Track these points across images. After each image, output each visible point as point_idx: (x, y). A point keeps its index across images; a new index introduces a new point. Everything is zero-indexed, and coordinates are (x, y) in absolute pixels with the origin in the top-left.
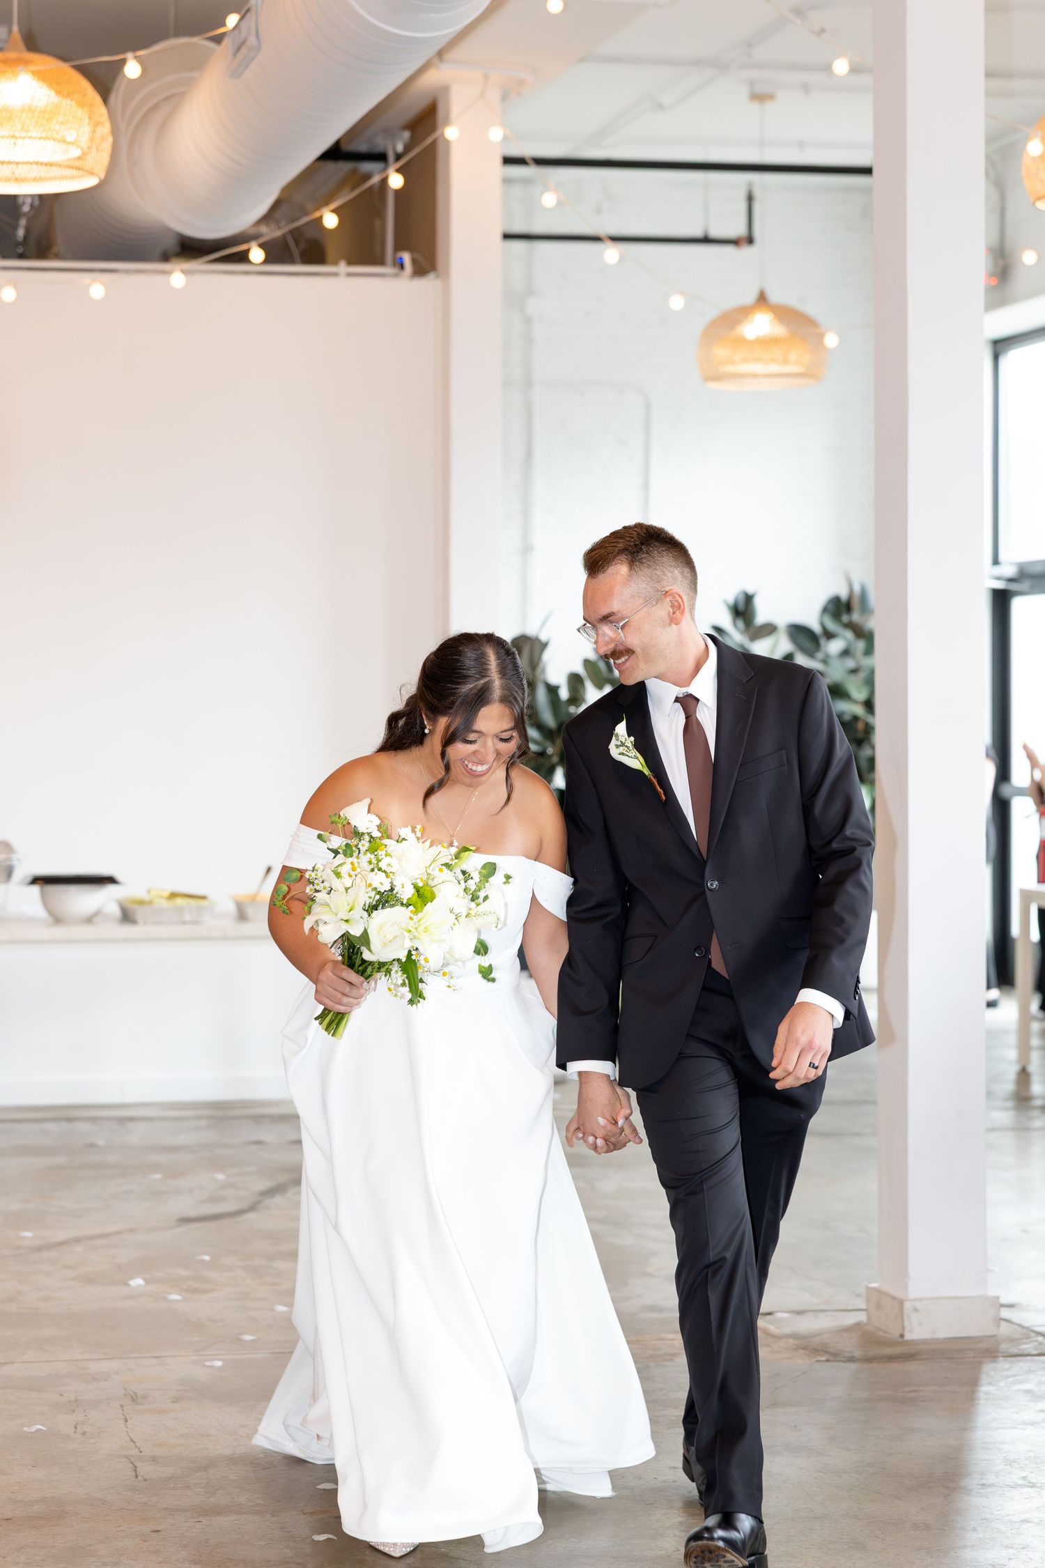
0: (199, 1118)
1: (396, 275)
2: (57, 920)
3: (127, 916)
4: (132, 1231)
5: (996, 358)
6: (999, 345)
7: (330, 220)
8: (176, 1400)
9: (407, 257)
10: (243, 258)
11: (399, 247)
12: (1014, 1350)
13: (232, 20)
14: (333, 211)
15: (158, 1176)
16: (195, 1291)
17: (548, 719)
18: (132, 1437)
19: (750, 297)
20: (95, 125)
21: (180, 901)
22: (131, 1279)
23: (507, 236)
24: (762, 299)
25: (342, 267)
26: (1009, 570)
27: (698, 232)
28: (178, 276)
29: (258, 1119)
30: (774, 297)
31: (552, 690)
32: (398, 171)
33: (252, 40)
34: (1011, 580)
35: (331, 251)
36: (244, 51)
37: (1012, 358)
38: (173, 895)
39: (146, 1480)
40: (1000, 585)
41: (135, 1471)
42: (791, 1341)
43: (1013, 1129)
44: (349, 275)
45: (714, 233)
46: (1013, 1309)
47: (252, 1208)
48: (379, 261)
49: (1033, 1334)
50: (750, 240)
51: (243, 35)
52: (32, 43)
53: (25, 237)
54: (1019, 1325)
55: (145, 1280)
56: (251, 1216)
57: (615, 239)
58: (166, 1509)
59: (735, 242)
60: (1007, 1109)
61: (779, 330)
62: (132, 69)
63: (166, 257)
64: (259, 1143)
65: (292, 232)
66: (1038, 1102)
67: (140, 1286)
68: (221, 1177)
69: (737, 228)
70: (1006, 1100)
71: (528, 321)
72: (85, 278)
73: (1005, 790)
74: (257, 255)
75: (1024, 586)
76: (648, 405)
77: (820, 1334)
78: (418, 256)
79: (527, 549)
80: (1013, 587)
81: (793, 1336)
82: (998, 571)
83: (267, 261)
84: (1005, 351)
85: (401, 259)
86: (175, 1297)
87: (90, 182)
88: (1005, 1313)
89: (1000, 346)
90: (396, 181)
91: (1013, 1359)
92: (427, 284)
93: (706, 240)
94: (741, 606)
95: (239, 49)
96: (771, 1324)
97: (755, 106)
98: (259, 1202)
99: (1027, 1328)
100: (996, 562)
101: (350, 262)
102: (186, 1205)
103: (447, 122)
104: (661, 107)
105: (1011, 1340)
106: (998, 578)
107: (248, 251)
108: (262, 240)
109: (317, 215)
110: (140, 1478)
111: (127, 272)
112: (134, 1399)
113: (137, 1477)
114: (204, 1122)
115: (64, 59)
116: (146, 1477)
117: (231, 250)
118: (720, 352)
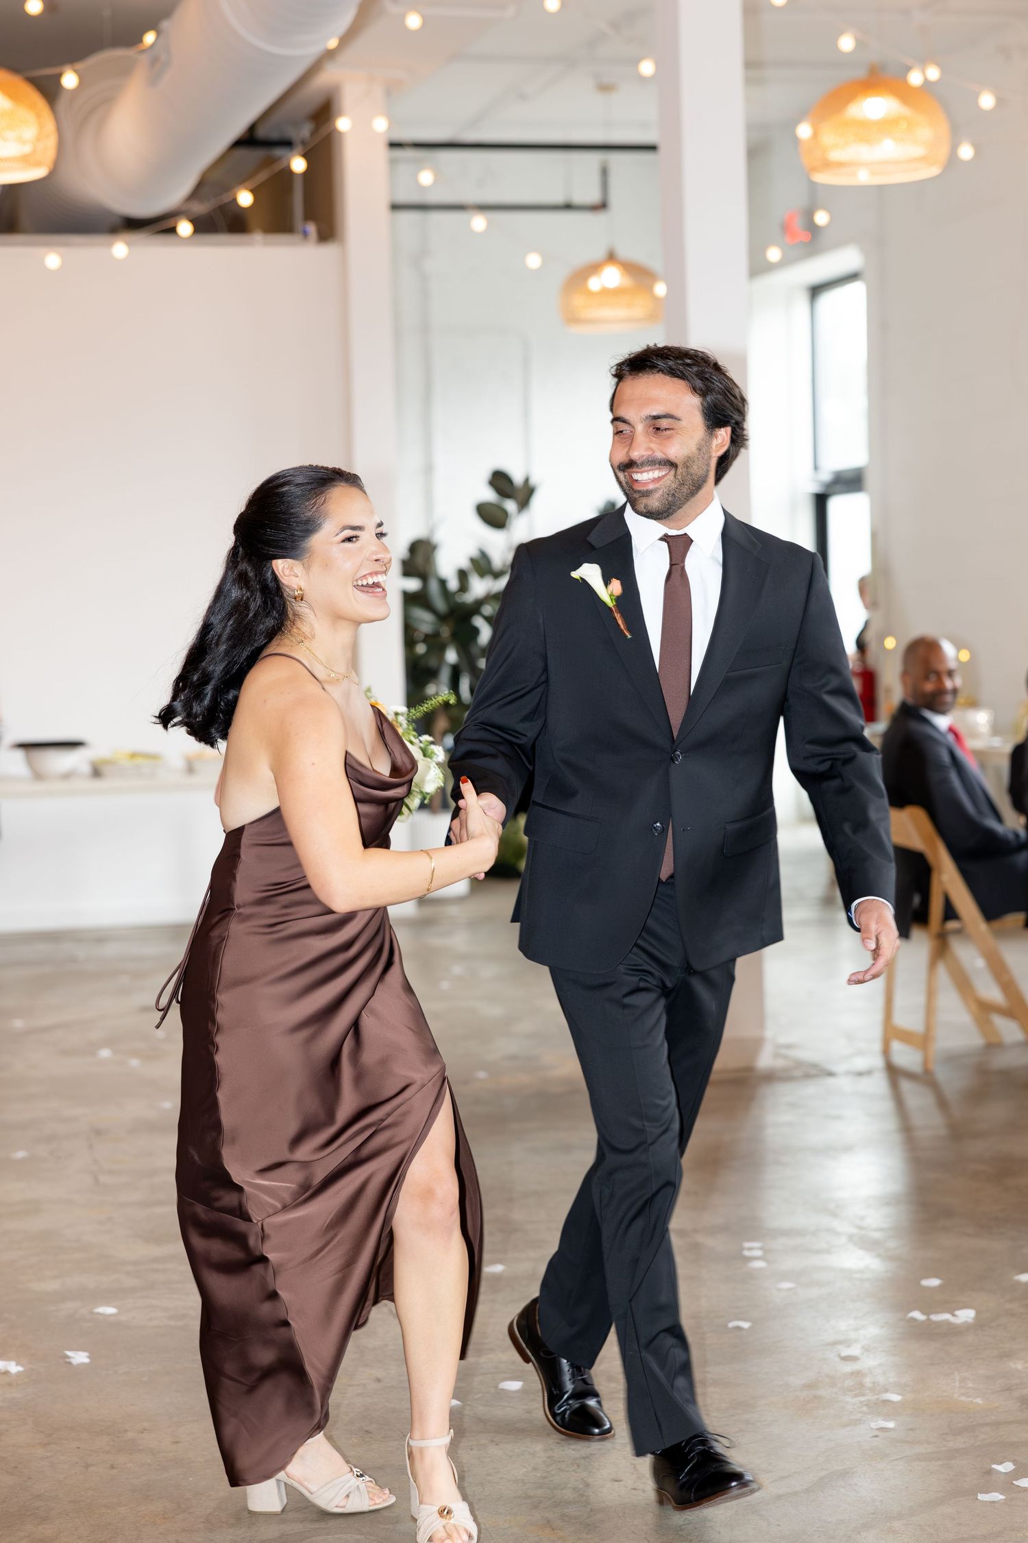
1: (303, 243)
2: (38, 776)
3: (97, 772)
5: (811, 302)
6: (815, 287)
7: (246, 199)
9: (312, 227)
10: (172, 230)
11: (305, 218)
12: (786, 1076)
13: (149, 38)
14: (248, 191)
16: (150, 1058)
17: (440, 605)
18: (95, 1157)
19: (599, 254)
20: (41, 126)
21: (139, 761)
22: (100, 1050)
23: (394, 207)
24: (611, 255)
25: (259, 237)
26: (826, 476)
27: (558, 198)
28: (120, 248)
30: (624, 252)
31: (443, 583)
32: (302, 156)
33: (165, 56)
34: (828, 484)
35: (249, 222)
36: (159, 64)
37: (827, 300)
38: (134, 755)
39: (103, 1186)
40: (819, 489)
43: (816, 923)
44: (265, 243)
45: (575, 201)
46: (791, 1048)
48: (290, 230)
49: (802, 1065)
50: (604, 206)
54: (794, 1060)
55: (111, 1050)
57: (483, 208)
59: (593, 208)
61: (627, 282)
62: (69, 80)
63: (109, 232)
65: (213, 208)
69: (594, 196)
71: (425, 277)
72: (40, 250)
74: (185, 228)
75: (838, 487)
76: (526, 345)
78: (320, 226)
79: (428, 469)
80: (830, 490)
82: (817, 477)
83: (193, 234)
84: (819, 295)
85: (307, 228)
86: (134, 1062)
87: (38, 173)
88: (784, 1051)
89: (816, 291)
90: (299, 164)
92: (329, 250)
93: (568, 207)
95: (155, 62)
97: (601, 96)
99: (799, 1061)
100: (816, 468)
101: (265, 232)
103: (340, 114)
104: (524, 97)
105: (785, 1069)
106: (818, 483)
107: (177, 225)
108: (190, 215)
109: (234, 194)
111: (77, 244)
112: (97, 1135)
113: (97, 1184)
115: (16, 72)
116: (105, 1184)
117: (161, 225)
118: (578, 300)
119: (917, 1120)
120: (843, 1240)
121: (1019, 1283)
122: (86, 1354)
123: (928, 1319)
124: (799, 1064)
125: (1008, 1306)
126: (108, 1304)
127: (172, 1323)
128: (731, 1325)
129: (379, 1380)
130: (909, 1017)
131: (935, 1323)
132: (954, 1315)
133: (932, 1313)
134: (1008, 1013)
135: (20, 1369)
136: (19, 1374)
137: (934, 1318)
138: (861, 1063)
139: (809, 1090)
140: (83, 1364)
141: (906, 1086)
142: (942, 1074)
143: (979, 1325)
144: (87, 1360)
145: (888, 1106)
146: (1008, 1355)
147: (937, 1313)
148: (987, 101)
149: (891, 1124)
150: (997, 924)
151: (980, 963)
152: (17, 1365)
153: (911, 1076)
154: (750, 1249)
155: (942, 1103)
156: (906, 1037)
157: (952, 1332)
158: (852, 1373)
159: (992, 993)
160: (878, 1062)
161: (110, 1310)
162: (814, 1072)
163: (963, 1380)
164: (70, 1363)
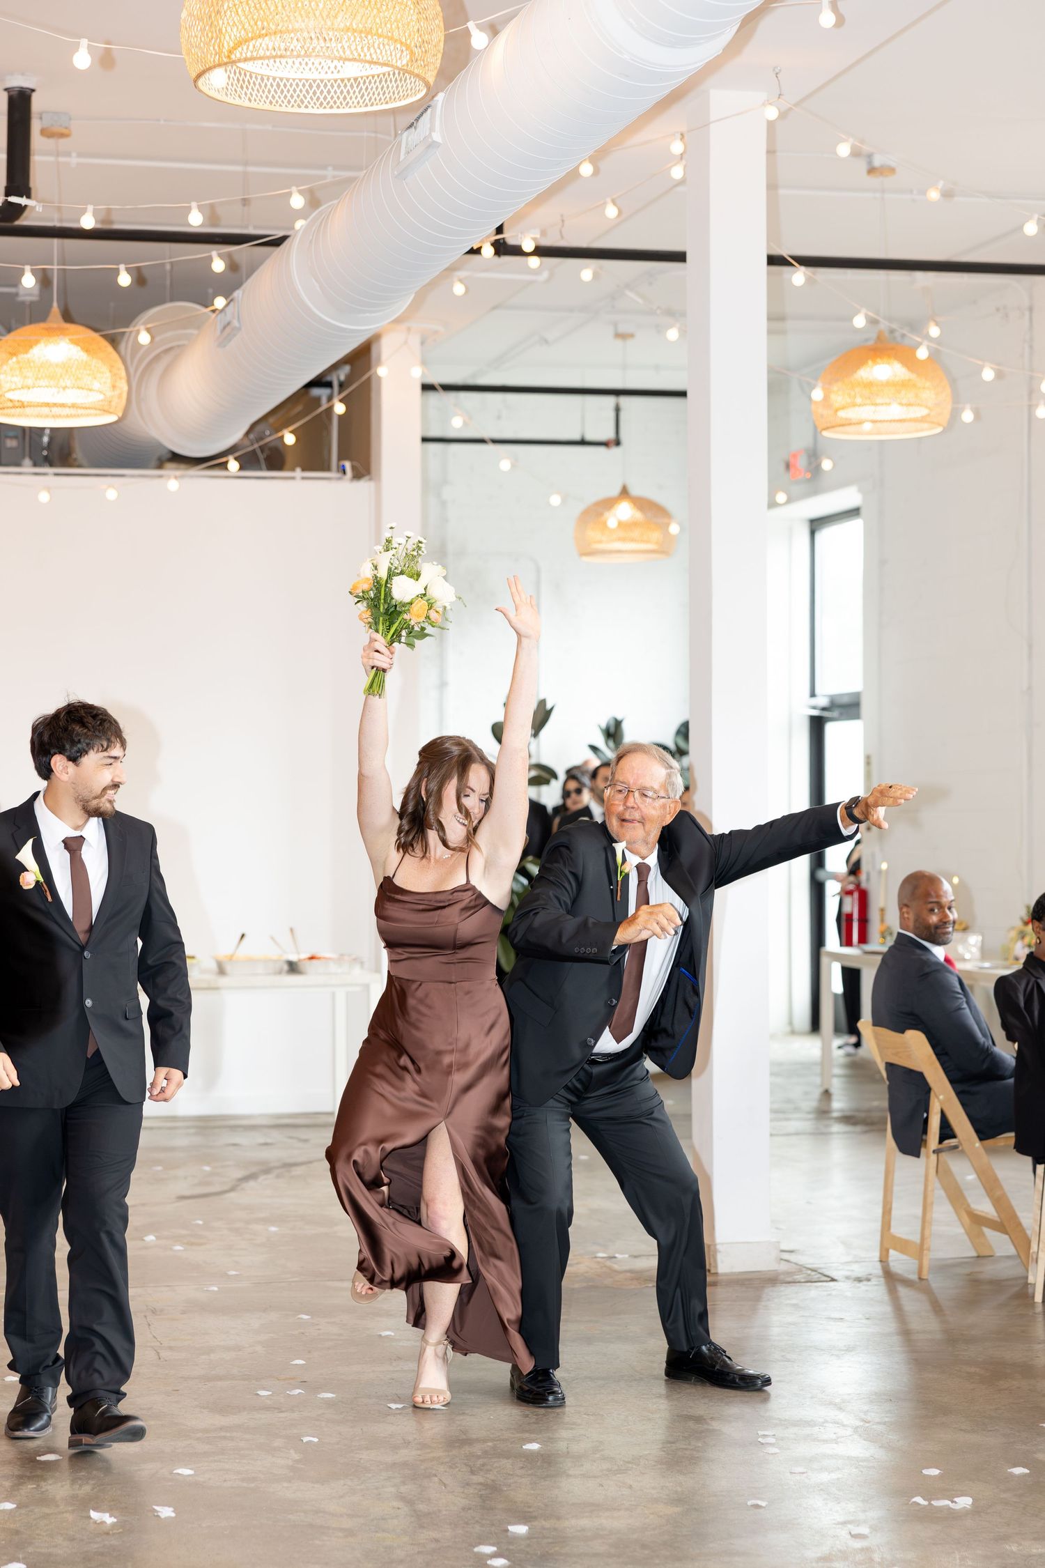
0: (188, 1127)
1: (339, 479)
4: (143, 1205)
5: (813, 533)
6: (815, 523)
7: (290, 439)
8: (184, 1312)
9: (348, 465)
10: (224, 466)
11: (340, 458)
12: (789, 1279)
13: (220, 302)
14: (291, 432)
15: (160, 1168)
16: (192, 1244)
18: (155, 1335)
19: (616, 491)
20: (115, 376)
22: (146, 1236)
23: (425, 440)
24: (625, 492)
25: (298, 473)
26: (822, 701)
27: (576, 436)
28: (173, 483)
29: (234, 1128)
30: (635, 491)
32: (341, 401)
33: (236, 323)
34: (824, 709)
35: (289, 459)
36: (228, 330)
37: (824, 535)
39: (166, 1361)
40: (816, 713)
41: (159, 1355)
42: (629, 1274)
43: (811, 1134)
44: (303, 478)
45: (590, 437)
46: (793, 1254)
47: (232, 1189)
48: (325, 467)
49: (804, 1269)
50: (617, 443)
51: (228, 318)
52: (68, 317)
53: (50, 443)
54: (796, 1264)
55: (156, 1237)
56: (232, 1195)
58: (182, 1377)
59: (605, 444)
60: (810, 1119)
61: (638, 515)
62: (144, 337)
63: (160, 465)
64: (235, 1145)
65: (260, 447)
66: (835, 1114)
67: (153, 1240)
68: (207, 1168)
69: (608, 434)
70: (809, 1113)
71: (443, 504)
73: (821, 875)
74: (233, 465)
75: (835, 714)
76: (538, 571)
77: (648, 1271)
78: (356, 464)
79: (443, 685)
80: (826, 714)
81: (631, 1271)
82: (814, 701)
83: (241, 468)
84: (820, 529)
85: (343, 466)
86: (178, 1248)
87: (111, 419)
88: (787, 1256)
89: (816, 525)
90: (340, 409)
91: (787, 1285)
92: (363, 486)
93: (583, 442)
94: (612, 730)
95: (224, 328)
96: (615, 1263)
97: (619, 342)
98: (237, 1186)
99: (801, 1265)
100: (813, 695)
101: (304, 470)
102: (182, 1188)
103: (379, 362)
104: (546, 342)
105: (788, 1273)
106: (814, 708)
107: (226, 462)
108: (237, 454)
109: (280, 434)
110: (162, 1360)
111: (132, 476)
112: (154, 1312)
113: (160, 1358)
114: (192, 1131)
115: (96, 330)
116: (167, 1359)
117: (214, 462)
118: (592, 534)
119: (915, 1324)
120: (849, 1431)
121: (1012, 1475)
122: (171, 1509)
123: (930, 1504)
124: (801, 1268)
125: (1003, 1496)
126: (185, 1466)
127: (245, 1485)
128: (749, 1503)
129: (437, 1541)
130: (905, 1227)
131: (936, 1507)
132: (952, 1502)
133: (934, 1499)
134: (999, 1227)
135: (113, 1520)
136: (113, 1525)
137: (935, 1503)
138: (859, 1270)
139: (813, 1292)
140: (170, 1518)
141: (903, 1291)
142: (936, 1283)
143: (976, 1511)
144: (173, 1515)
145: (888, 1309)
146: (1005, 1538)
147: (938, 1499)
148: (988, 374)
149: (891, 1326)
150: (989, 1142)
151: (972, 1177)
152: (110, 1516)
153: (907, 1283)
154: (765, 1436)
155: (937, 1307)
156: (903, 1245)
157: (952, 1516)
158: (862, 1550)
159: (985, 1207)
160: (877, 1269)
161: (187, 1472)
162: (815, 1276)
163: (963, 1559)
164: (158, 1516)
